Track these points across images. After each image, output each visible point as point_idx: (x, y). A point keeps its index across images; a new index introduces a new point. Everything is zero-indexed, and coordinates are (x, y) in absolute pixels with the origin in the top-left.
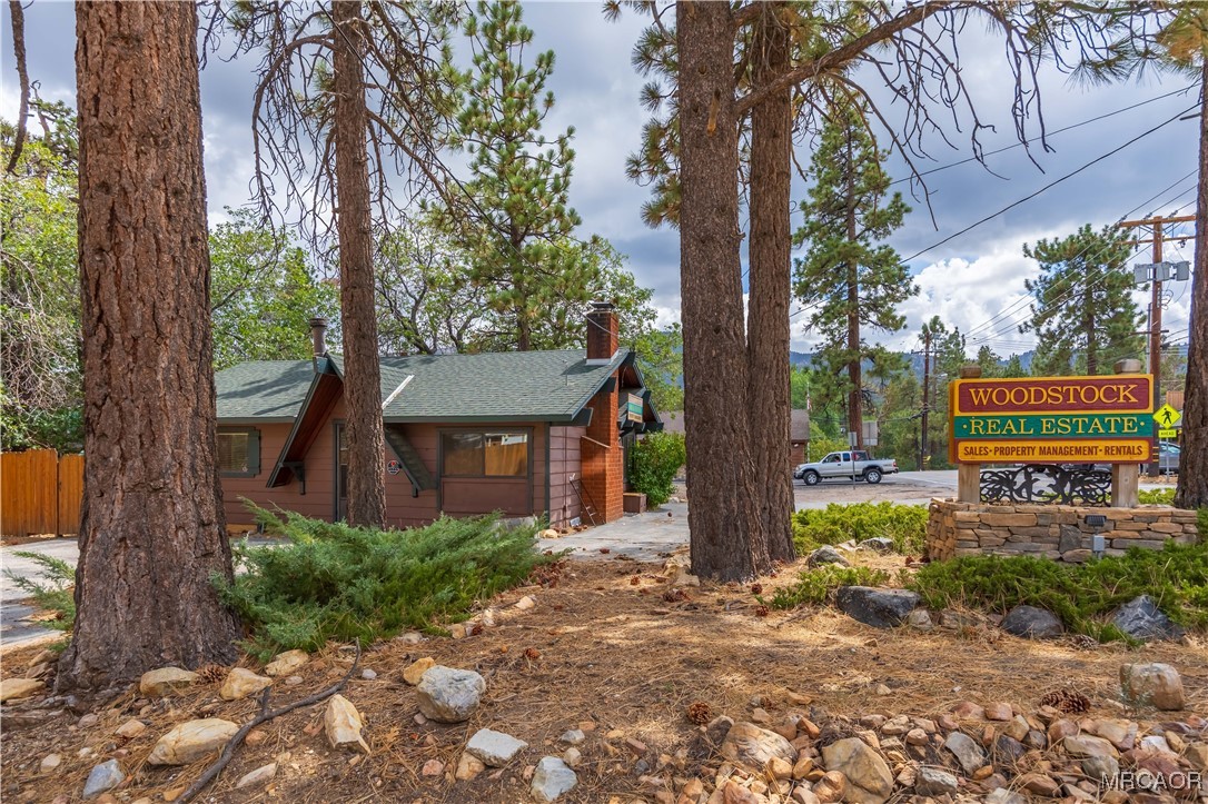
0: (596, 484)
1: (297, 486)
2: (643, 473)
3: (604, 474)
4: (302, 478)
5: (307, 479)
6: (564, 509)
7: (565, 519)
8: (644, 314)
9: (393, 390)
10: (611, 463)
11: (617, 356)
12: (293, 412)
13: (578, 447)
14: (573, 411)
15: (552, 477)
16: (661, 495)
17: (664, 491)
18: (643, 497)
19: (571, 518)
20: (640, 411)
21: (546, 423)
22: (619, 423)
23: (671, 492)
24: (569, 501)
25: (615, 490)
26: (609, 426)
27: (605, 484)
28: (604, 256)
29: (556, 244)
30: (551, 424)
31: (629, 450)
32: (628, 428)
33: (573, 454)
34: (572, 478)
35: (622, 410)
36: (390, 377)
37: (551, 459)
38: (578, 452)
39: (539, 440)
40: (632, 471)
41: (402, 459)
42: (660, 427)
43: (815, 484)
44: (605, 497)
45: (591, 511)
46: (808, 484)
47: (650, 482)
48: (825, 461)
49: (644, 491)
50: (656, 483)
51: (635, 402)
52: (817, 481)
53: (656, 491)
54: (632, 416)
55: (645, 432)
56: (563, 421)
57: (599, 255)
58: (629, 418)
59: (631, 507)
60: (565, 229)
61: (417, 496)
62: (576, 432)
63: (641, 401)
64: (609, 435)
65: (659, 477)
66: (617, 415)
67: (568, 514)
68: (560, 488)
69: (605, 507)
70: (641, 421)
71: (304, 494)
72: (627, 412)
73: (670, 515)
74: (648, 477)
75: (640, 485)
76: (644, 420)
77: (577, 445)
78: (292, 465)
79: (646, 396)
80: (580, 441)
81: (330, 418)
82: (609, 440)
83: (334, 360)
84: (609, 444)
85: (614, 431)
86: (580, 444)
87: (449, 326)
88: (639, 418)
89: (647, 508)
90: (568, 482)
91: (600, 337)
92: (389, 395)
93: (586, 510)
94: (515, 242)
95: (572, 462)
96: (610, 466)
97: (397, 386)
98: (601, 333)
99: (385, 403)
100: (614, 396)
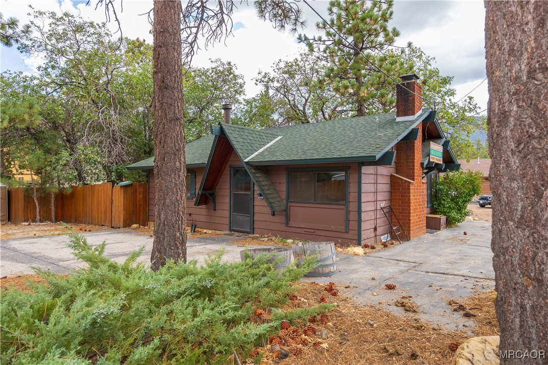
0: (402, 209)
1: (211, 205)
2: (444, 200)
4: (214, 201)
5: (217, 201)
6: (375, 229)
7: (376, 236)
8: (446, 93)
9: (264, 145)
11: (420, 114)
12: (205, 160)
13: (389, 182)
14: (377, 153)
15: (363, 205)
16: (458, 217)
17: (461, 213)
18: (443, 218)
19: (381, 235)
20: (441, 155)
22: (422, 164)
23: (466, 214)
24: (379, 223)
25: (419, 213)
26: (414, 166)
27: (410, 210)
28: (418, 60)
30: (363, 164)
31: (432, 185)
32: (430, 168)
33: (384, 187)
34: (382, 205)
35: (424, 154)
36: (264, 137)
37: (362, 191)
38: (388, 186)
39: (352, 177)
40: (435, 199)
41: (262, 190)
42: (457, 167)
44: (409, 220)
45: (398, 230)
47: (449, 207)
49: (444, 213)
50: (454, 208)
51: (436, 151)
53: (454, 214)
54: (434, 158)
55: (445, 171)
56: (370, 161)
57: (415, 59)
58: (431, 160)
59: (432, 225)
60: (390, 41)
61: (274, 215)
62: (385, 170)
63: (441, 148)
64: (414, 172)
65: (457, 203)
66: (420, 157)
68: (372, 213)
69: (409, 227)
70: (441, 162)
71: (215, 210)
72: (429, 156)
73: (465, 234)
74: (447, 203)
75: (441, 208)
76: (444, 161)
77: (387, 180)
78: (207, 192)
79: (446, 145)
80: (389, 177)
81: (228, 164)
82: (414, 176)
83: (224, 127)
84: (413, 180)
85: (418, 170)
86: (389, 180)
87: (323, 112)
88: (440, 160)
89: (447, 226)
90: (379, 208)
91: (406, 100)
92: (261, 148)
93: (394, 229)
94: (356, 54)
95: (383, 193)
96: (414, 196)
97: (269, 143)
98: (408, 97)
99: (256, 153)
100: (418, 143)
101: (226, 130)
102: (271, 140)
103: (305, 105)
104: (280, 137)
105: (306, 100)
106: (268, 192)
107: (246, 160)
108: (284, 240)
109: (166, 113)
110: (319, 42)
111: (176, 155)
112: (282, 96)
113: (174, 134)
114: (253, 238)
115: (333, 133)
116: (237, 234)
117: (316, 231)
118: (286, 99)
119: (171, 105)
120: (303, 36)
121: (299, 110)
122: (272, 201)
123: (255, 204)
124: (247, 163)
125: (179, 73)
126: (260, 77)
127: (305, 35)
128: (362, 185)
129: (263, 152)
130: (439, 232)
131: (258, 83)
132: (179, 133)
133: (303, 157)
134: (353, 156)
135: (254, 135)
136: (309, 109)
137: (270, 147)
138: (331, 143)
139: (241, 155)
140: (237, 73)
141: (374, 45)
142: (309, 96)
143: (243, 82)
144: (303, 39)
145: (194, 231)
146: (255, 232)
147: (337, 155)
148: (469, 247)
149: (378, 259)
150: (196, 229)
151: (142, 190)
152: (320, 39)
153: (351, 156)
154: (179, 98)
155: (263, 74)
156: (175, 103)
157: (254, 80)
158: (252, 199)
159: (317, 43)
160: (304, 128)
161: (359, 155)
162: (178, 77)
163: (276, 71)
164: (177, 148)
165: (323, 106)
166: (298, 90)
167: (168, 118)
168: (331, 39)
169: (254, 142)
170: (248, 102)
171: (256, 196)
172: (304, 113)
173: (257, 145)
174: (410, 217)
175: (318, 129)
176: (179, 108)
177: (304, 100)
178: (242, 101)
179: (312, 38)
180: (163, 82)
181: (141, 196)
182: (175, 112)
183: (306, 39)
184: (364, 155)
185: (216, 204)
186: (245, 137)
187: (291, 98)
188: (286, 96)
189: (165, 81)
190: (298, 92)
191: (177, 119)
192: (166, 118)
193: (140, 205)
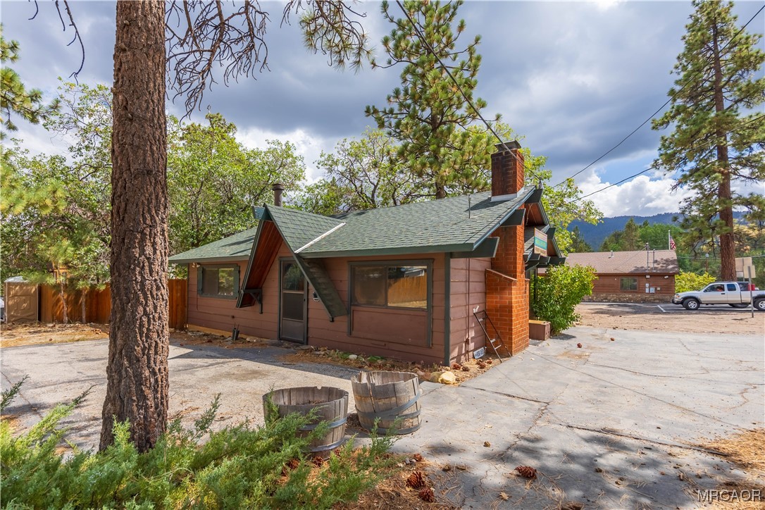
0: (501, 315)
1: (257, 307)
2: (547, 302)
3: (511, 307)
4: (261, 301)
5: (264, 302)
6: (467, 342)
7: (467, 352)
9: (322, 233)
10: (518, 296)
11: (522, 193)
13: (482, 279)
14: (475, 240)
15: (452, 311)
18: (547, 325)
19: (474, 350)
20: (545, 246)
21: (446, 254)
22: (525, 257)
24: (472, 334)
25: (521, 320)
26: (515, 259)
27: (511, 316)
29: (466, 127)
30: (452, 255)
32: (533, 262)
33: (477, 286)
34: (475, 311)
35: (527, 245)
36: (323, 223)
37: (452, 292)
38: (482, 285)
39: (439, 273)
40: (536, 307)
41: (318, 289)
42: (562, 262)
43: (696, 309)
44: (511, 330)
45: (496, 343)
46: (688, 309)
47: (554, 311)
48: (706, 291)
49: (548, 318)
51: (540, 237)
52: (698, 306)
53: (559, 319)
54: (538, 249)
55: (548, 265)
56: (465, 252)
58: (536, 252)
59: (536, 334)
61: (333, 321)
62: (479, 264)
63: (545, 237)
64: (515, 267)
66: (523, 248)
67: (472, 346)
68: (462, 321)
69: (511, 339)
70: (545, 255)
71: (262, 313)
72: (533, 246)
73: (579, 346)
76: (549, 255)
78: (251, 292)
79: (550, 233)
80: (483, 274)
81: (277, 256)
82: (516, 272)
83: (270, 209)
84: (515, 277)
85: (520, 264)
86: (483, 277)
87: (394, 199)
88: (544, 253)
89: (551, 334)
90: (471, 314)
91: (505, 174)
92: (318, 236)
93: (491, 342)
94: (434, 130)
95: (476, 294)
96: (516, 298)
97: (328, 230)
98: (507, 170)
99: (312, 243)
100: (520, 229)
101: (273, 214)
102: (331, 228)
103: (374, 192)
104: (342, 224)
105: (376, 187)
106: (325, 292)
107: (297, 252)
108: (345, 355)
109: (129, 162)
110: (390, 116)
111: (146, 234)
112: (347, 181)
113: (143, 198)
114: (306, 351)
115: (410, 217)
116: (286, 344)
117: (387, 343)
118: (353, 185)
119: (138, 147)
120: (371, 107)
121: (366, 197)
122: (330, 303)
123: (309, 307)
124: (298, 255)
125: (156, 96)
126: (323, 159)
127: (374, 107)
128: (451, 283)
129: (320, 241)
130: (544, 343)
131: (320, 166)
132: (153, 197)
133: (371, 247)
134: (439, 244)
135: (309, 221)
136: (378, 197)
137: (329, 236)
138: (408, 230)
139: (291, 244)
140: (296, 154)
141: (454, 119)
142: (379, 181)
143: (302, 165)
144: (372, 111)
145: (237, 339)
146: (309, 343)
147: (417, 243)
148: (595, 368)
149: (480, 392)
150: (239, 336)
151: (179, 287)
152: (391, 111)
153: (436, 244)
154: (154, 138)
155: (326, 157)
156: (145, 146)
157: (316, 164)
158: (306, 300)
159: (388, 117)
160: (373, 213)
161: (448, 243)
162: (153, 101)
163: (341, 152)
164: (148, 222)
165: (394, 193)
166: (366, 175)
167: (132, 170)
168: (405, 111)
169: (308, 228)
170: (310, 190)
171: (311, 296)
172: (373, 201)
173: (313, 233)
174: (511, 325)
175: (390, 214)
176: (153, 154)
177: (373, 187)
178: (303, 188)
179: (383, 110)
180: (126, 108)
181: (179, 294)
182: (144, 159)
183: (376, 111)
184: (455, 243)
185: (263, 305)
186: (298, 223)
187: (358, 184)
188: (352, 181)
189: (129, 107)
190: (367, 178)
191: (149, 172)
192: (129, 169)
193: (177, 305)
